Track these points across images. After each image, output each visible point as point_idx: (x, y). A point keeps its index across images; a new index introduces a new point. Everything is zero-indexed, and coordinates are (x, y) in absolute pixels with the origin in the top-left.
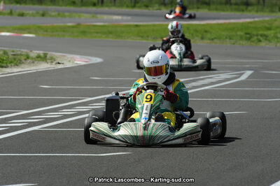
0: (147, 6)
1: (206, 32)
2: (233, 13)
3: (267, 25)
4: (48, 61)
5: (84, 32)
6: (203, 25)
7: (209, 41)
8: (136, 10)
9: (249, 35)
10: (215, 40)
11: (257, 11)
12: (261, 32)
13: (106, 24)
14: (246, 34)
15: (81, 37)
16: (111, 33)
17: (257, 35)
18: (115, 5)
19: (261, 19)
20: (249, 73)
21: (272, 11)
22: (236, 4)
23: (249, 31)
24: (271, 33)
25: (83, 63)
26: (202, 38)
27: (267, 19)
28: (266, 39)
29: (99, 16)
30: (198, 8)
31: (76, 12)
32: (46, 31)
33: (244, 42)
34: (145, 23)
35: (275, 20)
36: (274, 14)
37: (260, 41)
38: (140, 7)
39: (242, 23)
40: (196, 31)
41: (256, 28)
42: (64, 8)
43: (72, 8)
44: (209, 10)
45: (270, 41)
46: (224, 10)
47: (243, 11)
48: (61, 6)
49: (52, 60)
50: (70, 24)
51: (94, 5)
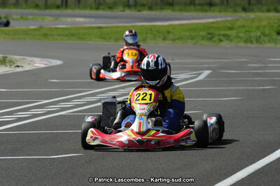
0: (110, 8)
1: (168, 32)
2: (196, 14)
3: (229, 25)
4: (8, 64)
5: (45, 35)
6: (166, 26)
7: (170, 42)
8: (100, 12)
9: (211, 35)
10: (177, 41)
11: (220, 11)
12: (223, 32)
13: (69, 26)
14: (209, 34)
15: (42, 40)
16: (73, 35)
17: (219, 35)
18: (79, 8)
19: (223, 19)
20: (207, 72)
21: (235, 11)
22: (200, 5)
23: (211, 31)
24: (233, 33)
25: (43, 66)
26: (164, 39)
27: (230, 19)
28: (227, 39)
29: (63, 19)
30: (162, 9)
31: (39, 15)
32: (9, 35)
33: (205, 43)
34: (109, 25)
35: (238, 20)
36: (237, 14)
37: (221, 41)
38: (103, 9)
39: (205, 24)
40: (159, 32)
41: (218, 28)
42: (27, 11)
43: (35, 11)
44: (173, 10)
45: (231, 41)
46: (187, 11)
47: (206, 11)
48: (24, 9)
49: (11, 62)
50: (32, 27)
51: (58, 7)
